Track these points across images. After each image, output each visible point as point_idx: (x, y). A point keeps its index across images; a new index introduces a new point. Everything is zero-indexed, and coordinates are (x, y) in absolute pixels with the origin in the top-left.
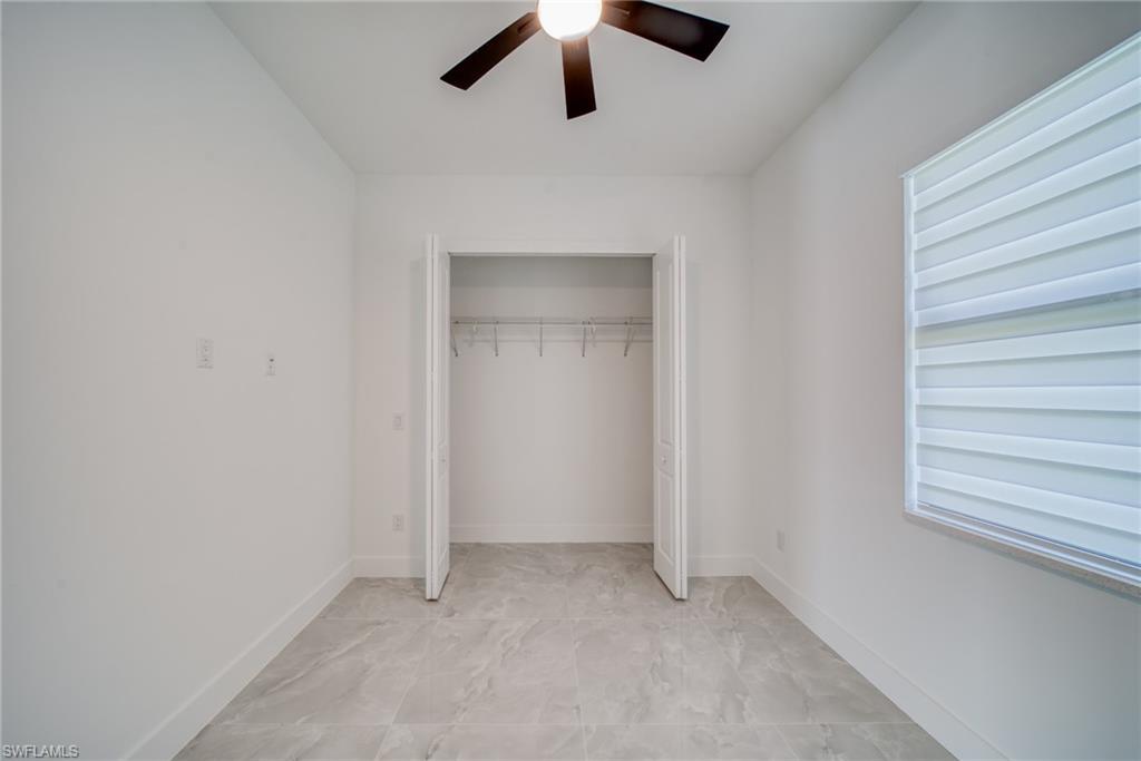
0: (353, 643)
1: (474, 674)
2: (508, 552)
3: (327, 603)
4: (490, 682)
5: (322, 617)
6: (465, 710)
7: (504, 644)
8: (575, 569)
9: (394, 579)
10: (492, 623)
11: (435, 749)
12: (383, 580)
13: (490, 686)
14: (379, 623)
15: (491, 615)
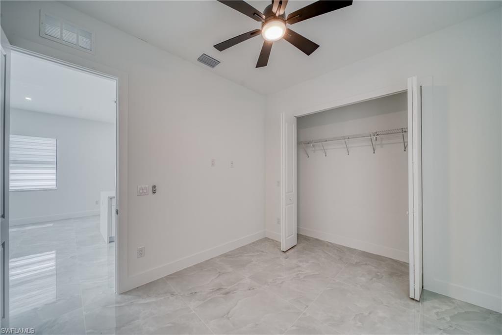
0: (253, 254)
1: (279, 278)
2: (328, 246)
3: (253, 241)
4: (282, 283)
5: (250, 244)
6: (268, 285)
7: (298, 274)
8: (356, 263)
9: (277, 241)
10: (299, 266)
11: (253, 289)
12: (273, 240)
13: (281, 283)
14: (263, 252)
15: (301, 264)
